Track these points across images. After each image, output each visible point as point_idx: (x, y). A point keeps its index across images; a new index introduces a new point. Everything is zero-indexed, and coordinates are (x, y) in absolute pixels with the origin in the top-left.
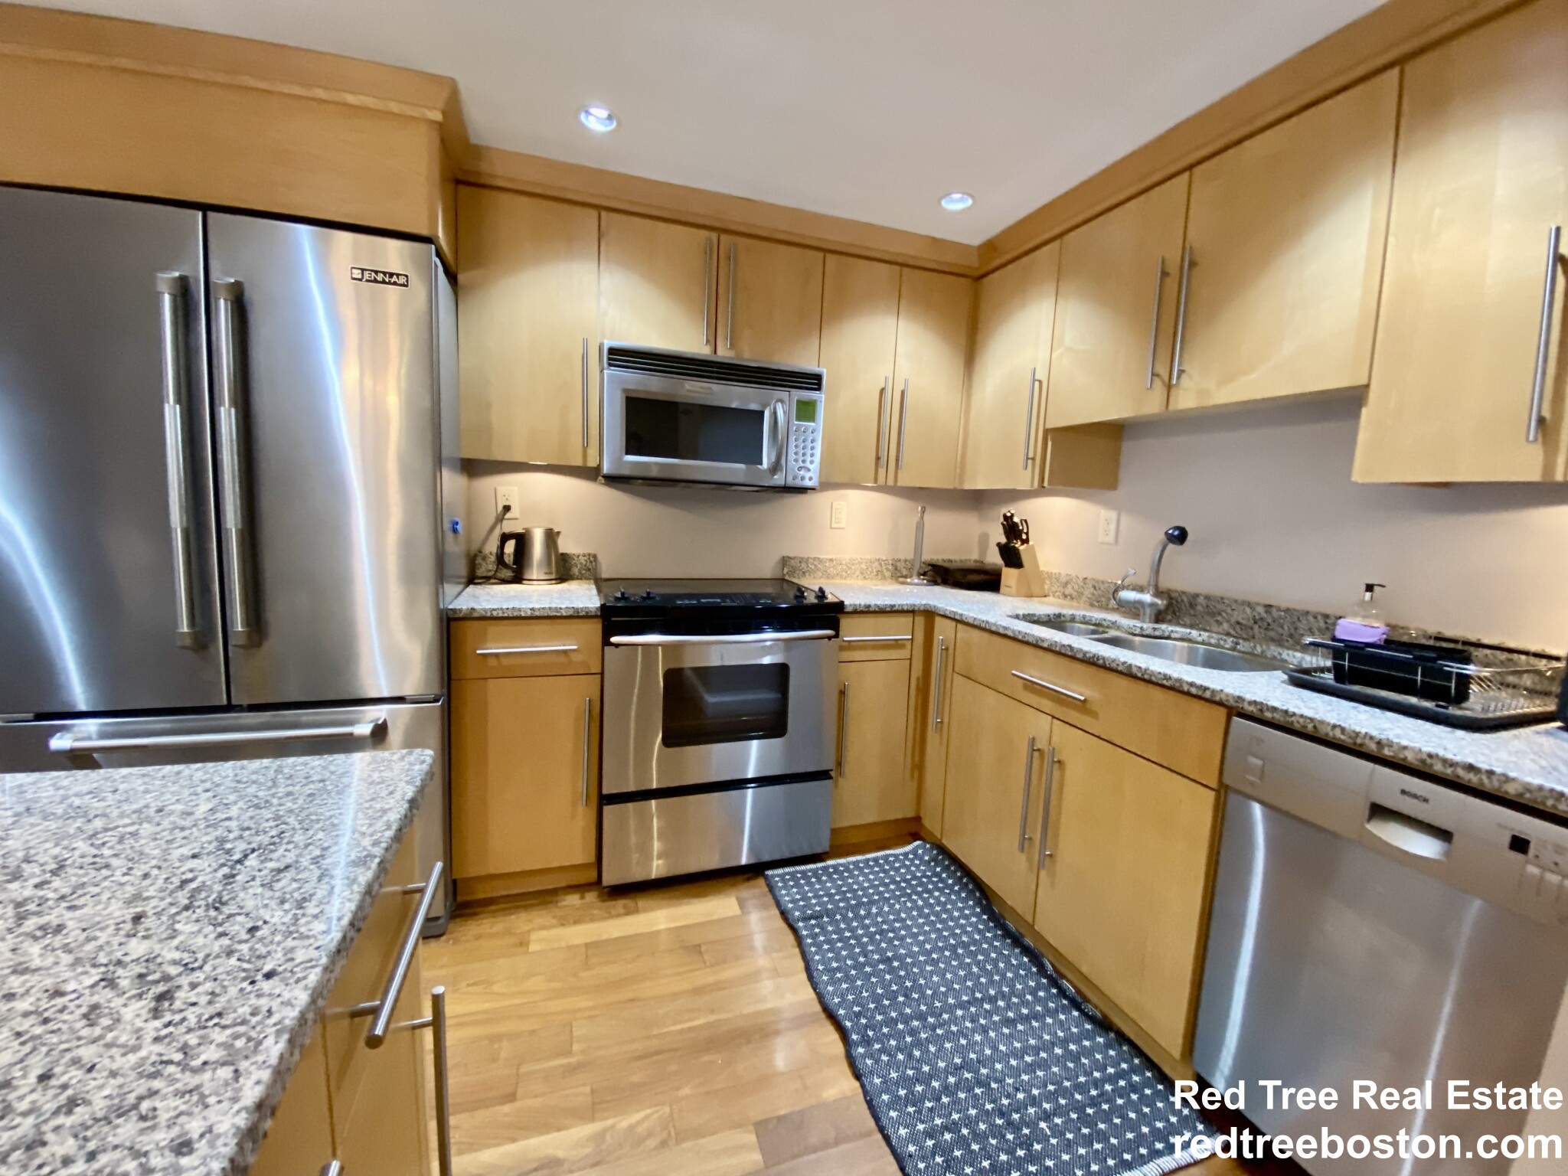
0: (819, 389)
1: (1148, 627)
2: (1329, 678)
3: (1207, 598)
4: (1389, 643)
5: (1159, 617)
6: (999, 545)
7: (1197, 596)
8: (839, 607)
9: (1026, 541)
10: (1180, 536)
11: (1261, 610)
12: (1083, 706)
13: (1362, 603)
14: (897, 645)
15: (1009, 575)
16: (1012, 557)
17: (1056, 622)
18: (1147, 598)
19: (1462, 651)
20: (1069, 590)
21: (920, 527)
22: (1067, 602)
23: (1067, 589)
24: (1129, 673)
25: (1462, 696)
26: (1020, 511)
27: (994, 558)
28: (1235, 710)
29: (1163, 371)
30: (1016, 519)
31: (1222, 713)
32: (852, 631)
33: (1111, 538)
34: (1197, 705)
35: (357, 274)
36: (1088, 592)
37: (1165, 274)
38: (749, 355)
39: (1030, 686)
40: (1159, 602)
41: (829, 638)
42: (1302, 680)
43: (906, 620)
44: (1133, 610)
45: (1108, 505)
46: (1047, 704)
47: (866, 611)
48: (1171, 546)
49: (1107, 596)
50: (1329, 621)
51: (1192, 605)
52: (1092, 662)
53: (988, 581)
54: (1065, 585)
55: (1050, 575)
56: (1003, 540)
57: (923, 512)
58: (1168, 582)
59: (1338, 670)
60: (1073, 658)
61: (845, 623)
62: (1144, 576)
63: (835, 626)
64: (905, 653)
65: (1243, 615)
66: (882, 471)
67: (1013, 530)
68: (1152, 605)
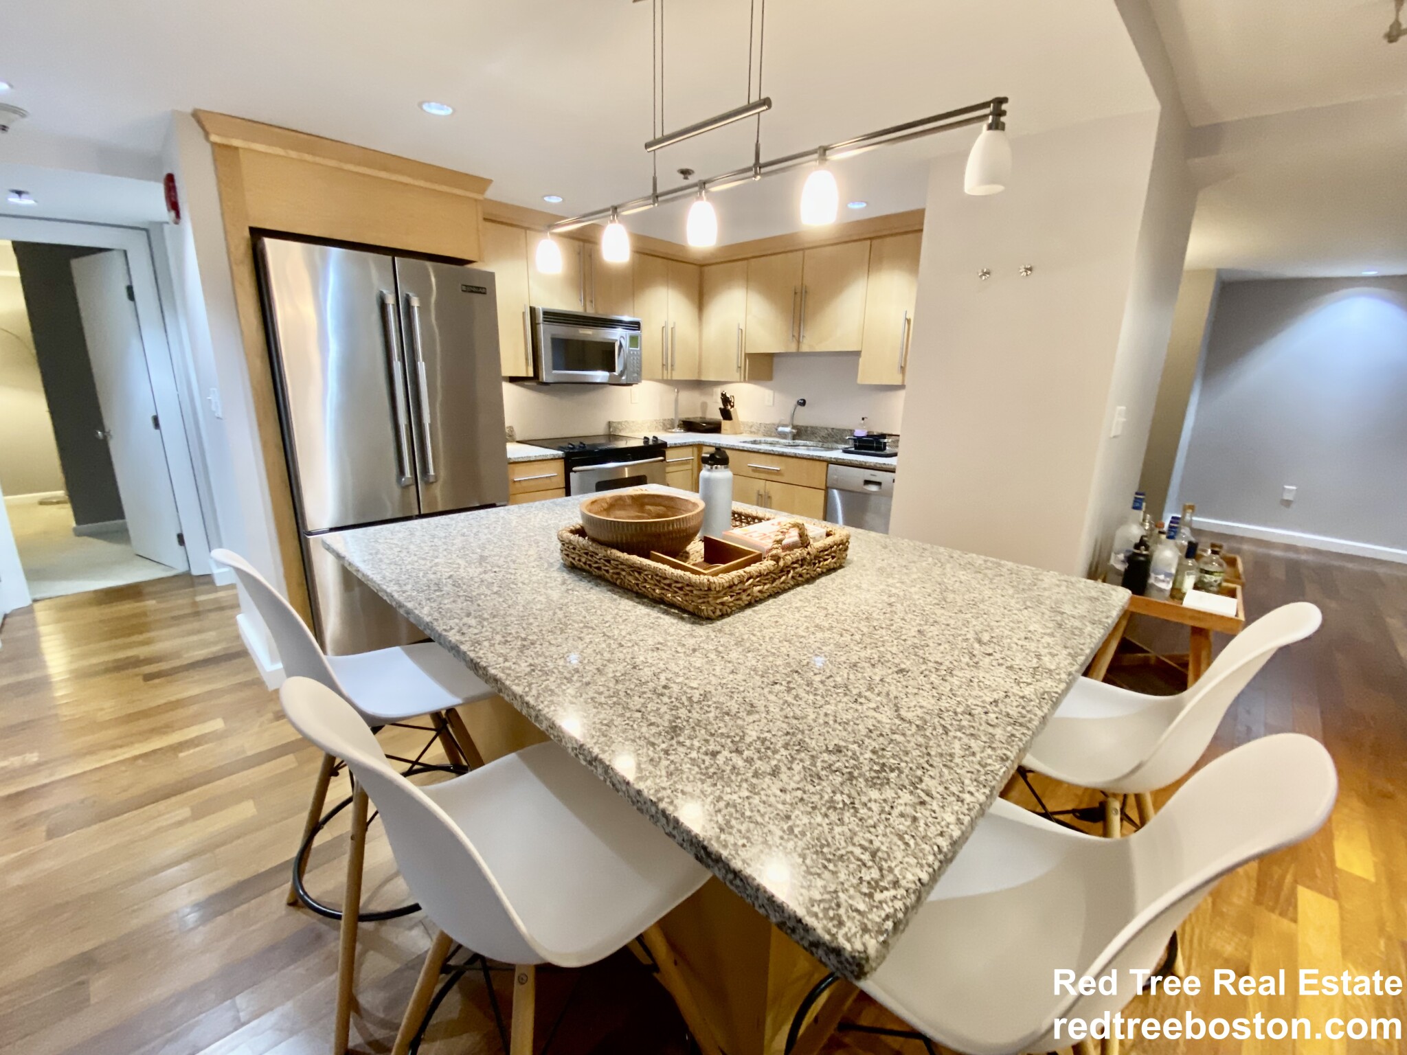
0: (639, 330)
1: (791, 442)
2: (853, 449)
3: (812, 427)
4: (868, 436)
5: (794, 438)
6: (720, 409)
7: (807, 427)
8: (664, 445)
9: (732, 406)
10: (803, 403)
11: (830, 430)
12: (778, 473)
13: (860, 424)
14: (686, 462)
15: (726, 424)
16: (726, 415)
17: (754, 442)
18: (788, 429)
19: (884, 436)
20: (753, 429)
21: (676, 401)
22: (753, 435)
23: (752, 429)
24: (795, 457)
25: (885, 449)
26: (730, 390)
27: (719, 417)
28: (829, 462)
29: (796, 335)
30: (728, 396)
31: (825, 464)
32: (671, 456)
33: (771, 403)
34: (818, 463)
35: (464, 288)
36: (762, 429)
37: (796, 293)
38: (601, 313)
39: (756, 470)
40: (794, 431)
41: (662, 461)
42: (846, 451)
43: (690, 450)
44: (783, 435)
45: (770, 388)
46: (763, 476)
47: (676, 447)
48: (799, 407)
49: (772, 431)
50: (852, 432)
51: (806, 431)
52: (782, 455)
53: (715, 428)
54: (751, 427)
55: (743, 423)
56: (722, 407)
57: (678, 392)
58: (797, 423)
59: (856, 447)
60: (774, 455)
61: (669, 453)
62: (787, 420)
63: (663, 454)
64: (689, 467)
65: (823, 433)
66: (665, 372)
67: (726, 400)
68: (791, 432)
